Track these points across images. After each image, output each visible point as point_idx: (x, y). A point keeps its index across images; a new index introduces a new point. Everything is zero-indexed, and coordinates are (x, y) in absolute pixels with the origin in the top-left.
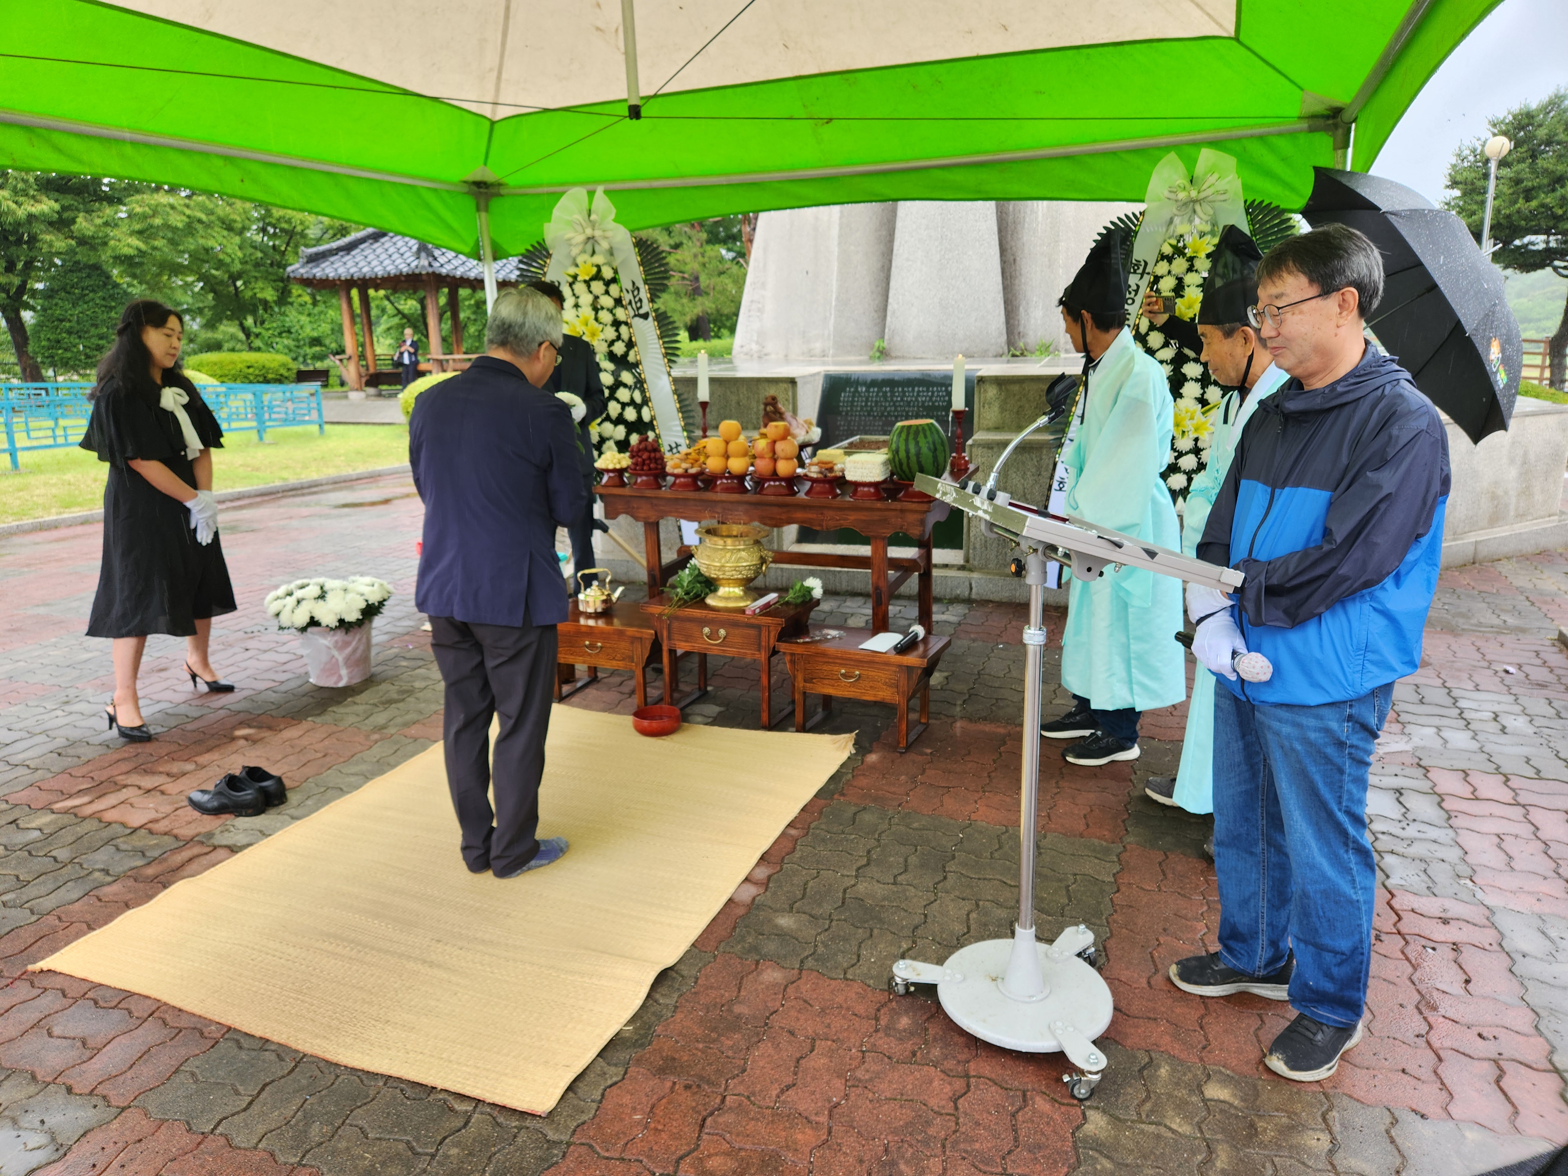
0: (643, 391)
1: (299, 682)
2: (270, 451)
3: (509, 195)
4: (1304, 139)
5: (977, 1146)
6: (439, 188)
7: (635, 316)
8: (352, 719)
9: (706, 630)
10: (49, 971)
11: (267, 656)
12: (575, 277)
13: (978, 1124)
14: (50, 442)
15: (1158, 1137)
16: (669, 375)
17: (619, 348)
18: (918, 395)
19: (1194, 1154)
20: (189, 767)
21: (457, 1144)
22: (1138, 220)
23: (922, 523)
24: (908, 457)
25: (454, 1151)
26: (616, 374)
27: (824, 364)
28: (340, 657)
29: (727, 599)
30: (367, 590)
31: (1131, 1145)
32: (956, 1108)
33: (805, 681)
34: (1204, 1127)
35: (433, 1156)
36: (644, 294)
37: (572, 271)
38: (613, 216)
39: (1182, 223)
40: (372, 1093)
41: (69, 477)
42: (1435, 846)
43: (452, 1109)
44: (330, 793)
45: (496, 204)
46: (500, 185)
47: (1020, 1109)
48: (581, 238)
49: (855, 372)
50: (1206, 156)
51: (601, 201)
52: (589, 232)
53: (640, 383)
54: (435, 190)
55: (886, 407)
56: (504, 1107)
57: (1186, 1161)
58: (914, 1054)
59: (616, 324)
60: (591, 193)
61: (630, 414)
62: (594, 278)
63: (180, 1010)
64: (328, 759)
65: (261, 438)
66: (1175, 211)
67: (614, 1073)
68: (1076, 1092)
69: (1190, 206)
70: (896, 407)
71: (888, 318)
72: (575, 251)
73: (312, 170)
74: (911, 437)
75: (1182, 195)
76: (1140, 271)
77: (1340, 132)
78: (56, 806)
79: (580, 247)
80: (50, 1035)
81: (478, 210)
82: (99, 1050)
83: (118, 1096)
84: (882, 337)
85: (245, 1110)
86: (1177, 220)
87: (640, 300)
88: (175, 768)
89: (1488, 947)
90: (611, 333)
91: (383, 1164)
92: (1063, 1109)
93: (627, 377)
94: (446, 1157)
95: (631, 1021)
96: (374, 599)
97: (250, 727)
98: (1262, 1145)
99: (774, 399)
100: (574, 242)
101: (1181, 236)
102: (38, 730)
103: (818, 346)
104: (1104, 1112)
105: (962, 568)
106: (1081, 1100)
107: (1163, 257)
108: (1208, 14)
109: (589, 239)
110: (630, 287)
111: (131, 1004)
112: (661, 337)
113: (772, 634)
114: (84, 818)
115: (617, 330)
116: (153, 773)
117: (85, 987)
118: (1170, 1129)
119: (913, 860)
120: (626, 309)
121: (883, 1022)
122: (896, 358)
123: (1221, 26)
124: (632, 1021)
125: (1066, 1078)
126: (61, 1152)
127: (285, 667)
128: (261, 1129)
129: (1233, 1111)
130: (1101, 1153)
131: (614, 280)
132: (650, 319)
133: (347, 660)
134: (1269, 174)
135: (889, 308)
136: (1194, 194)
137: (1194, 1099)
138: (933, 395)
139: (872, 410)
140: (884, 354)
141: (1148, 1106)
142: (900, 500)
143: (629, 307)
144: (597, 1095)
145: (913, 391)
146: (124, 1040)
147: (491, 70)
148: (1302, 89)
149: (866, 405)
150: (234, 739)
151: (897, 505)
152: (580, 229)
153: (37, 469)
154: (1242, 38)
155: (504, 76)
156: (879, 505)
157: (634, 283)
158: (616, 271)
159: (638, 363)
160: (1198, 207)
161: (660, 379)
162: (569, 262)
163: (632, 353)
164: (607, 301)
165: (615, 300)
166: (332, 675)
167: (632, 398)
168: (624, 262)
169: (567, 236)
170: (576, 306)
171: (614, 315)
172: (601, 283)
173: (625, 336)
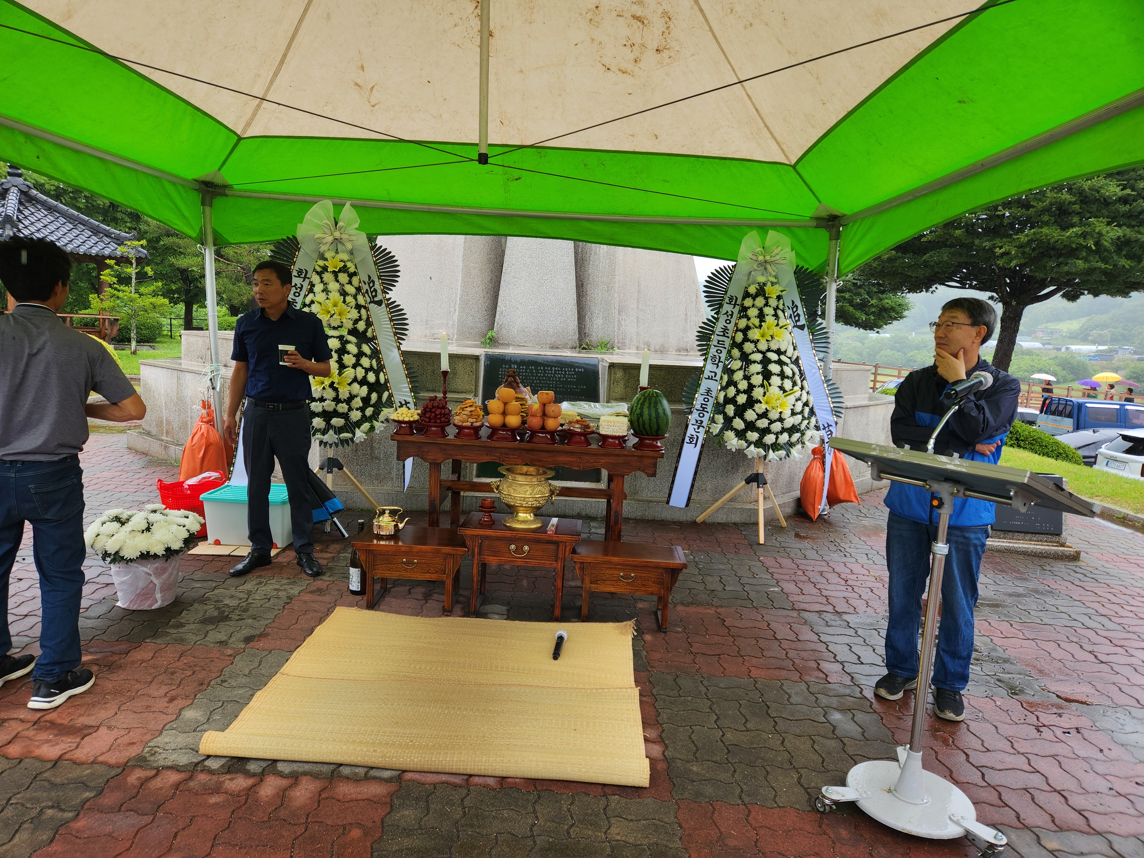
0: (379, 361)
3: (232, 195)
4: (813, 231)
6: (177, 181)
7: (371, 302)
8: (191, 638)
9: (513, 547)
12: (325, 269)
16: (399, 349)
17: (361, 326)
26: (358, 346)
28: (158, 583)
29: (525, 522)
33: (591, 583)
36: (378, 286)
37: (321, 263)
38: (357, 226)
45: (219, 202)
46: (227, 187)
48: (330, 239)
51: (348, 213)
52: (337, 234)
53: (376, 354)
59: (358, 307)
60: (338, 205)
61: (371, 378)
62: (340, 271)
69: (764, 266)
70: (540, 380)
71: (497, 316)
72: (323, 248)
76: (733, 303)
79: (327, 246)
81: (203, 204)
84: (492, 329)
87: (375, 290)
90: (355, 314)
93: (366, 349)
100: (324, 241)
101: (763, 283)
109: (335, 239)
110: (367, 280)
112: (391, 320)
113: (568, 549)
115: (359, 312)
119: (744, 711)
120: (364, 296)
122: (502, 344)
131: (355, 274)
132: (383, 305)
133: (163, 585)
135: (498, 309)
140: (493, 341)
143: (366, 295)
145: (551, 370)
148: (820, 202)
152: (328, 231)
155: (264, 105)
157: (370, 277)
158: (356, 268)
159: (374, 338)
160: (768, 266)
161: (392, 351)
162: (315, 256)
163: (370, 330)
164: (350, 289)
165: (356, 288)
166: (147, 599)
167: (371, 366)
168: (363, 261)
169: (317, 236)
170: (326, 291)
171: (356, 300)
172: (346, 275)
173: (364, 317)
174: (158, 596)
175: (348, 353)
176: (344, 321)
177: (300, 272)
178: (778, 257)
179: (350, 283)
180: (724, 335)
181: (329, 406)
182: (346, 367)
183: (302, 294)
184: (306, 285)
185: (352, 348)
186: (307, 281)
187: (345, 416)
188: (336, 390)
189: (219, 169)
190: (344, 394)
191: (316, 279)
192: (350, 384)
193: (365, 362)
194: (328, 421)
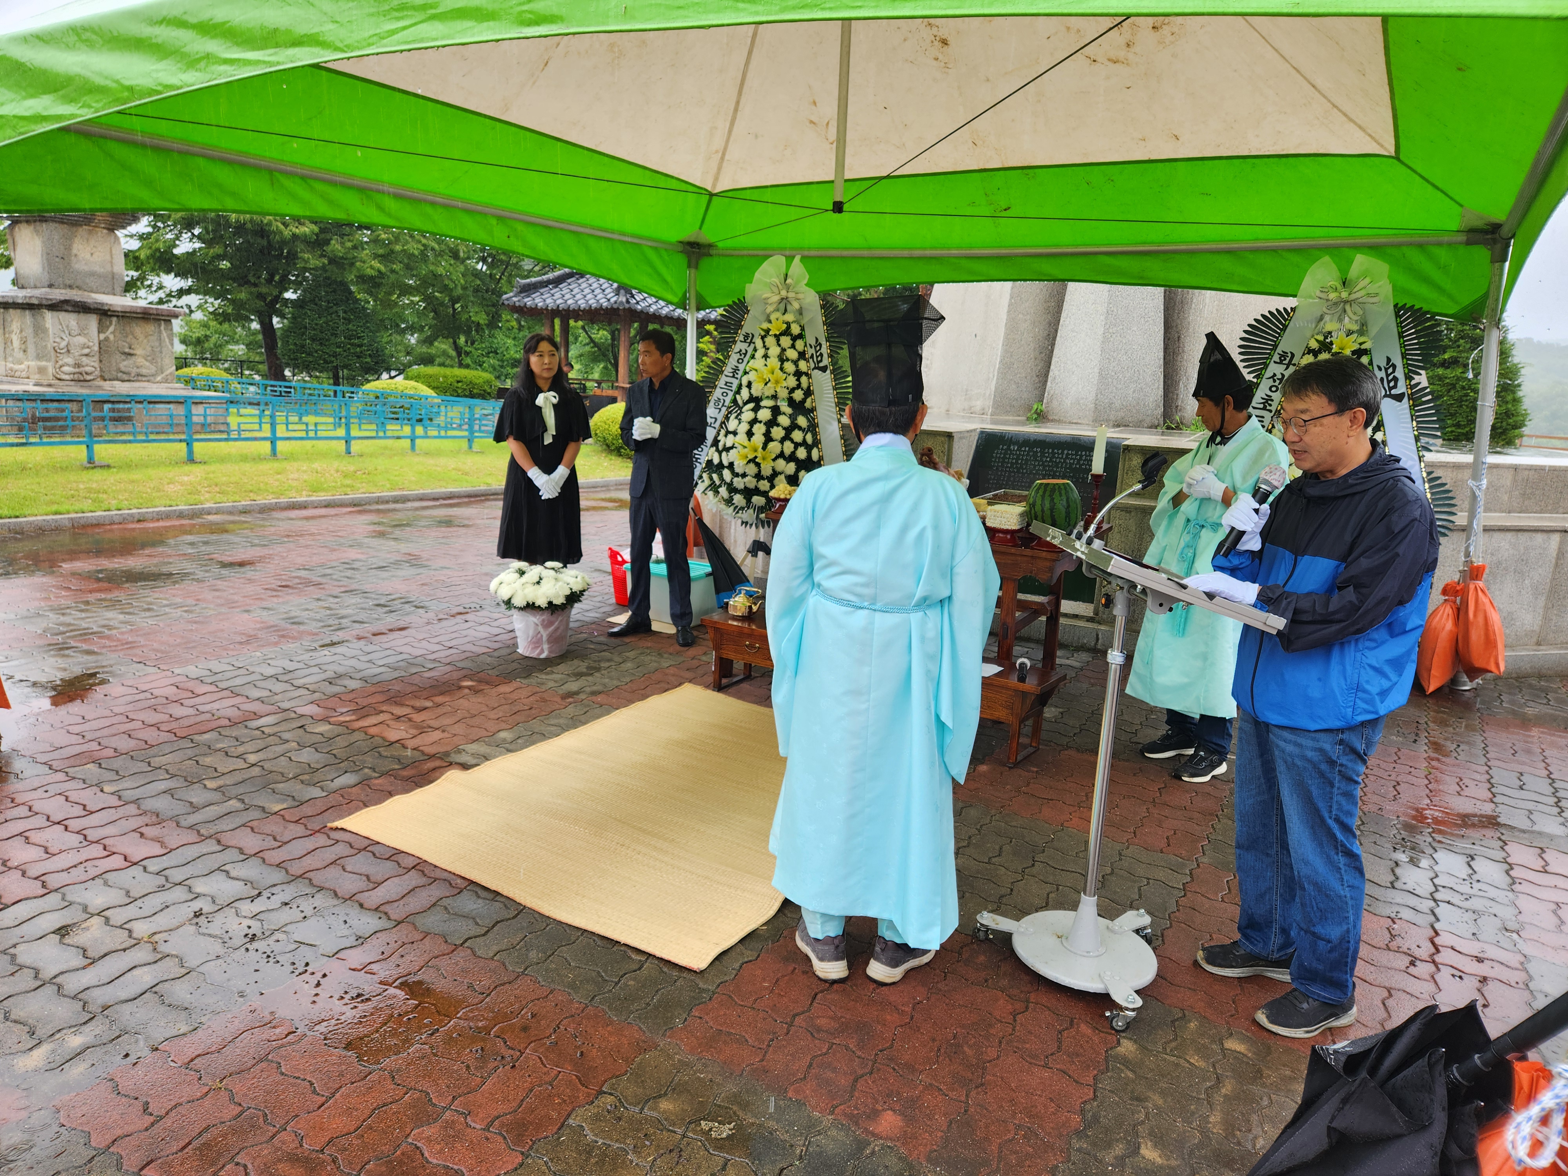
0: (815, 435)
1: (508, 651)
2: (477, 458)
3: (715, 254)
4: (1462, 250)
5: (1028, 1046)
6: (659, 245)
7: (815, 368)
8: (551, 684)
10: (342, 829)
11: (481, 628)
12: (767, 331)
13: (1030, 1032)
14: (303, 434)
15: (1177, 1065)
17: (798, 395)
18: (1067, 458)
19: (1204, 1081)
20: (428, 704)
21: (634, 979)
22: (1288, 314)
23: (1051, 570)
24: (1043, 511)
25: (631, 983)
26: (793, 417)
27: (983, 421)
28: (545, 635)
30: (572, 581)
31: (1153, 1066)
32: (1015, 1021)
34: (1217, 1066)
35: (617, 984)
36: (825, 350)
37: (765, 326)
38: (806, 281)
39: (1331, 321)
40: (573, 939)
41: (316, 465)
42: (1492, 903)
43: (630, 957)
44: (535, 737)
45: (705, 263)
46: (710, 246)
47: (1067, 1029)
48: (776, 298)
49: (1009, 432)
50: (1361, 261)
51: (797, 267)
52: (784, 293)
53: (813, 427)
54: (655, 249)
55: (1035, 466)
56: (669, 962)
57: (1197, 1084)
58: (986, 981)
59: (798, 374)
60: (790, 258)
61: (802, 453)
62: (783, 333)
63: (436, 866)
64: (533, 711)
65: (470, 447)
66: (1325, 310)
67: (749, 955)
68: (1114, 1024)
69: (1341, 307)
70: (1044, 466)
71: (1049, 383)
72: (770, 309)
73: (562, 229)
74: (1048, 493)
75: (1333, 296)
76: (1286, 362)
77: (1498, 246)
78: (332, 720)
79: (775, 306)
80: (344, 870)
81: (689, 266)
82: (379, 884)
83: (397, 912)
84: (1041, 401)
85: (484, 935)
86: (1327, 318)
87: (821, 355)
88: (418, 703)
89: (1514, 984)
90: (792, 382)
91: (581, 982)
92: (1102, 1035)
93: (802, 421)
94: (626, 985)
95: (763, 925)
96: (577, 588)
97: (472, 680)
98: (1264, 1085)
99: (930, 450)
100: (770, 301)
101: (1330, 333)
102: (312, 663)
103: (978, 404)
104: (1135, 1041)
105: (1090, 620)
106: (1117, 1031)
107: (1310, 351)
108: (1370, 135)
109: (782, 299)
110: (813, 343)
111: (399, 858)
112: (835, 389)
114: (354, 731)
115: (798, 380)
116: (402, 705)
117: (367, 842)
118: (1188, 1062)
119: (1006, 848)
120: (808, 361)
121: (965, 956)
122: (1052, 421)
123: (1382, 146)
124: (765, 924)
125: (1108, 1014)
126: (360, 941)
127: (497, 638)
128: (495, 948)
129: (1245, 1060)
130: (1127, 1068)
131: (800, 336)
132: (828, 372)
133: (550, 637)
134: (1426, 280)
135: (1051, 374)
136: (1344, 295)
137: (1214, 1046)
138: (1081, 459)
139: (1021, 467)
140: (1041, 417)
141: (1173, 1044)
142: (1032, 548)
143: (811, 360)
144: (737, 965)
145: (1062, 453)
146: (396, 880)
147: (717, 152)
148: (1461, 206)
149: (1017, 463)
150: (460, 688)
151: (1028, 552)
152: (776, 290)
153: (290, 457)
154: (1402, 157)
155: (727, 157)
156: (1013, 550)
157: (817, 340)
158: (803, 329)
159: (813, 410)
160: (1348, 307)
161: (830, 424)
162: (764, 318)
163: (809, 400)
164: (792, 354)
165: (799, 353)
166: (536, 648)
167: (804, 440)
168: (811, 321)
169: (765, 296)
170: (766, 356)
171: (797, 366)
172: (789, 338)
173: (805, 385)
174: (546, 647)
175: (778, 425)
176: (778, 390)
177: (746, 336)
178: (1363, 293)
179: (793, 346)
180: (1264, 408)
181: (750, 482)
182: (772, 440)
183: (746, 360)
184: (750, 350)
185: (784, 420)
186: (752, 346)
187: (765, 494)
188: (758, 465)
189: (700, 228)
190: (767, 471)
191: (759, 342)
192: (774, 460)
193: (797, 436)
194: (749, 501)
